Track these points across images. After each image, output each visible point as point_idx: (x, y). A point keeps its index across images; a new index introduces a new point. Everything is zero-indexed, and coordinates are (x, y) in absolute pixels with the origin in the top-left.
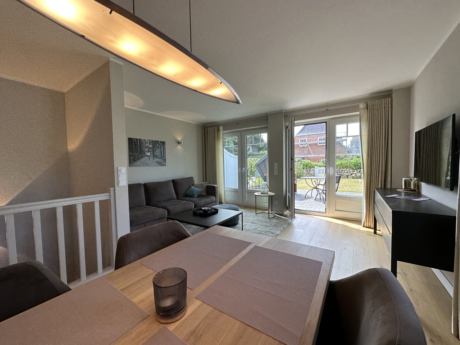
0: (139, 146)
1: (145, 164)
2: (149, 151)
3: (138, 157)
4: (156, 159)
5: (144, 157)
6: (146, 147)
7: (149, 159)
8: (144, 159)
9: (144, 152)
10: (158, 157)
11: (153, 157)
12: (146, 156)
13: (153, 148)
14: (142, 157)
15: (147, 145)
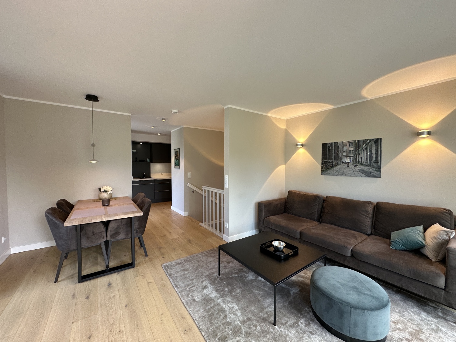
0: (334, 151)
1: (341, 173)
2: (348, 156)
3: (332, 165)
4: (359, 167)
5: (340, 164)
6: (343, 152)
7: (348, 167)
8: (339, 167)
9: (341, 158)
10: (364, 163)
11: (355, 164)
12: (343, 163)
13: (356, 151)
14: (337, 165)
15: (345, 148)
